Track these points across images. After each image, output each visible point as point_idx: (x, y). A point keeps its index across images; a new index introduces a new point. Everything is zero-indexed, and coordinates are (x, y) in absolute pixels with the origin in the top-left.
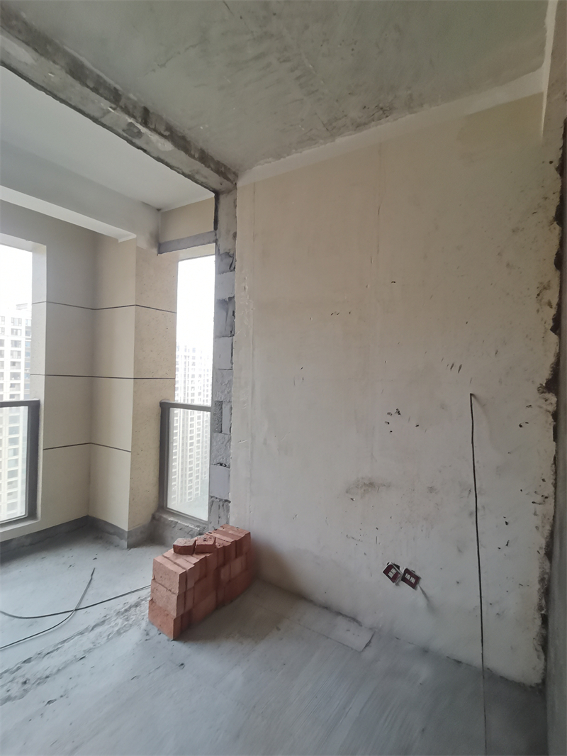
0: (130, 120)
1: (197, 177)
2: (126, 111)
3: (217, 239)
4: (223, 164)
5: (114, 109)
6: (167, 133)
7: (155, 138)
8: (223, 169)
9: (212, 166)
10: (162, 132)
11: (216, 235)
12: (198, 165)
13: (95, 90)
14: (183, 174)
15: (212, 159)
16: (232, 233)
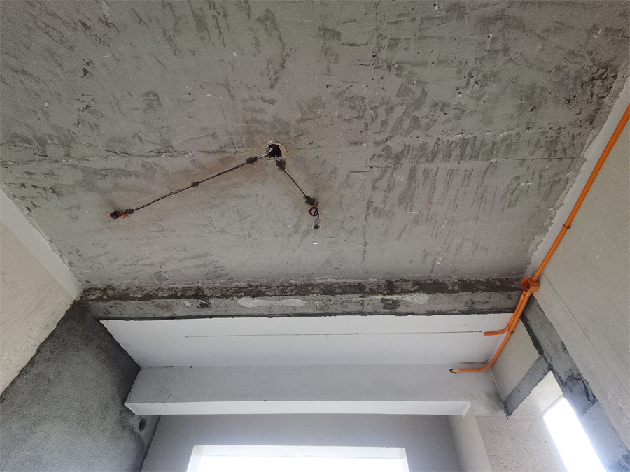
0: (380, 297)
1: (478, 307)
2: (372, 292)
3: (550, 365)
4: (495, 279)
5: (363, 297)
6: (416, 288)
7: (407, 298)
8: (498, 283)
9: (481, 287)
10: (411, 290)
11: (546, 360)
12: (466, 297)
13: (344, 293)
14: (462, 313)
15: (478, 282)
16: (559, 346)
